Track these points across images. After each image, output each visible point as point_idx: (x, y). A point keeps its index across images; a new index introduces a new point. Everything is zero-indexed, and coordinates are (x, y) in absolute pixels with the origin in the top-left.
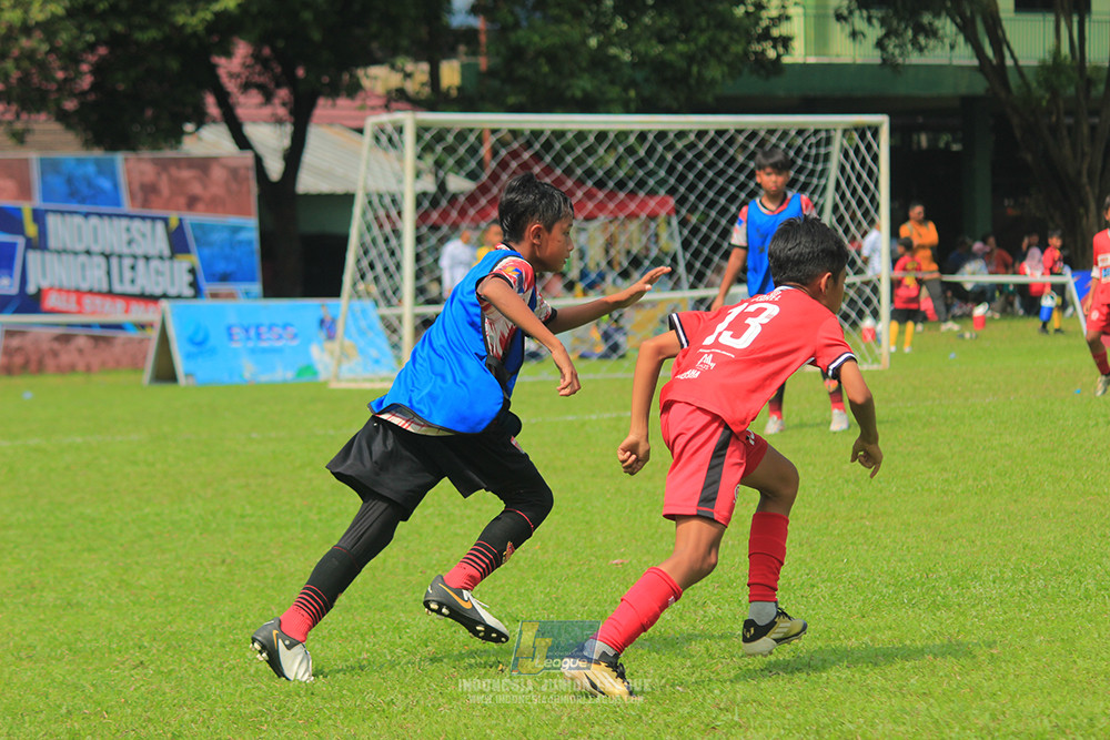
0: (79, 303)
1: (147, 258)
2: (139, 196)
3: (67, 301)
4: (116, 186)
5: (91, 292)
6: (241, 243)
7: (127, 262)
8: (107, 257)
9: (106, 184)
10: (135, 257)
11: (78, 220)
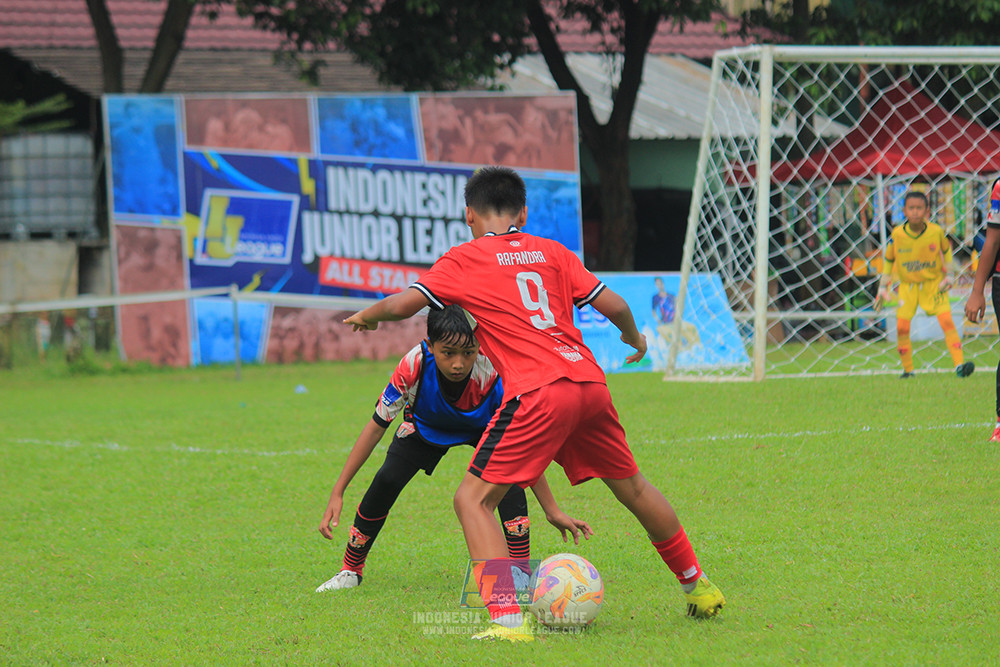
0: (365, 275)
1: (447, 221)
2: (438, 144)
3: (350, 273)
4: (410, 133)
5: (379, 261)
6: (558, 201)
7: (423, 225)
8: (399, 219)
9: (398, 131)
10: (432, 219)
11: (364, 174)
